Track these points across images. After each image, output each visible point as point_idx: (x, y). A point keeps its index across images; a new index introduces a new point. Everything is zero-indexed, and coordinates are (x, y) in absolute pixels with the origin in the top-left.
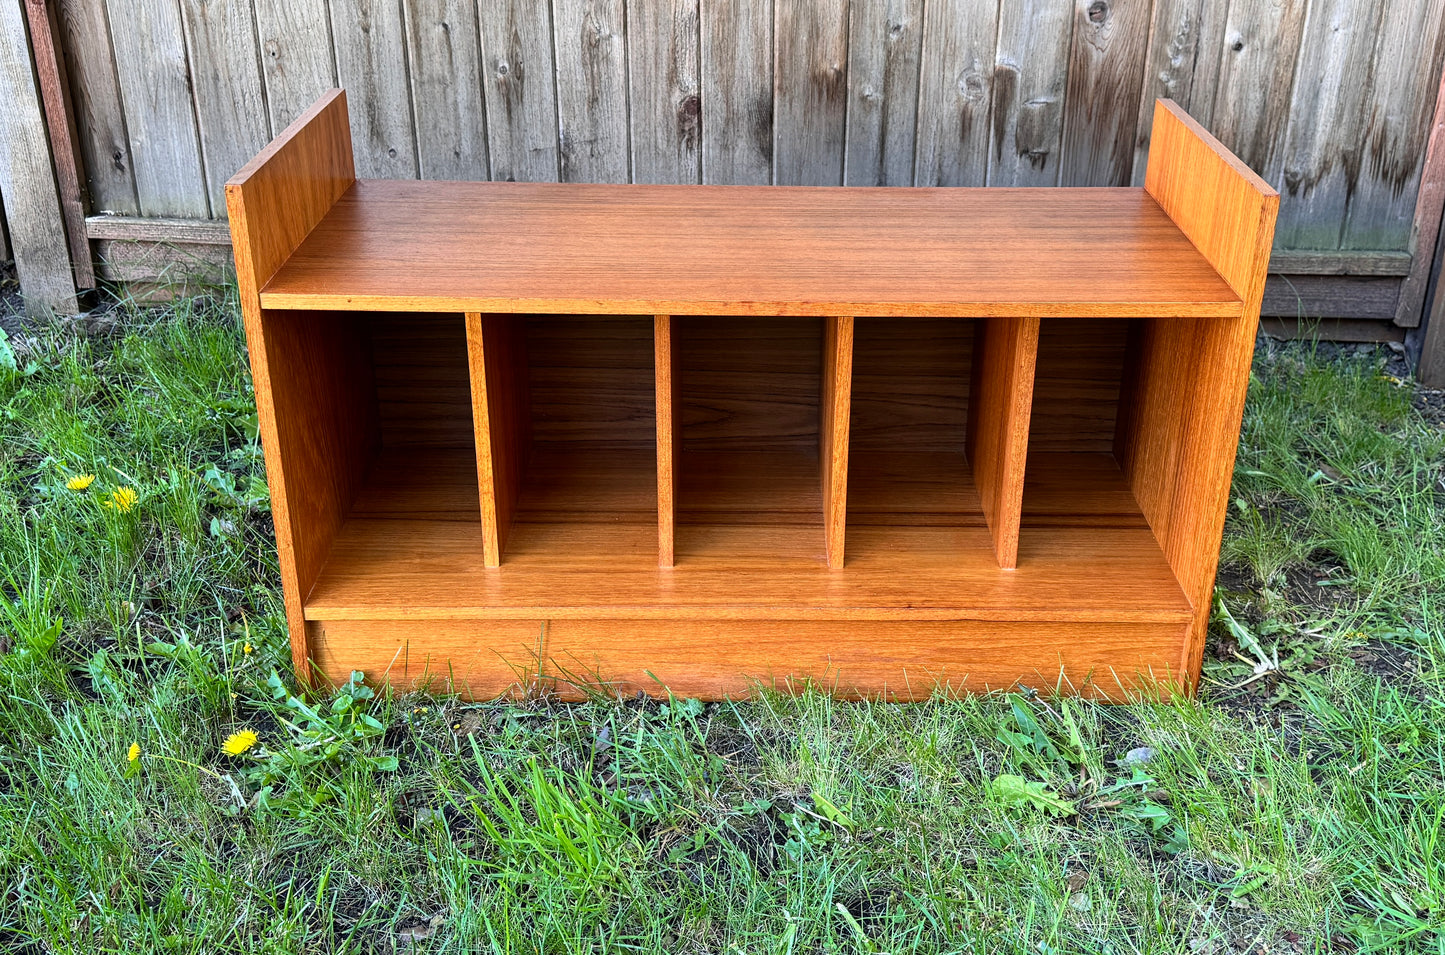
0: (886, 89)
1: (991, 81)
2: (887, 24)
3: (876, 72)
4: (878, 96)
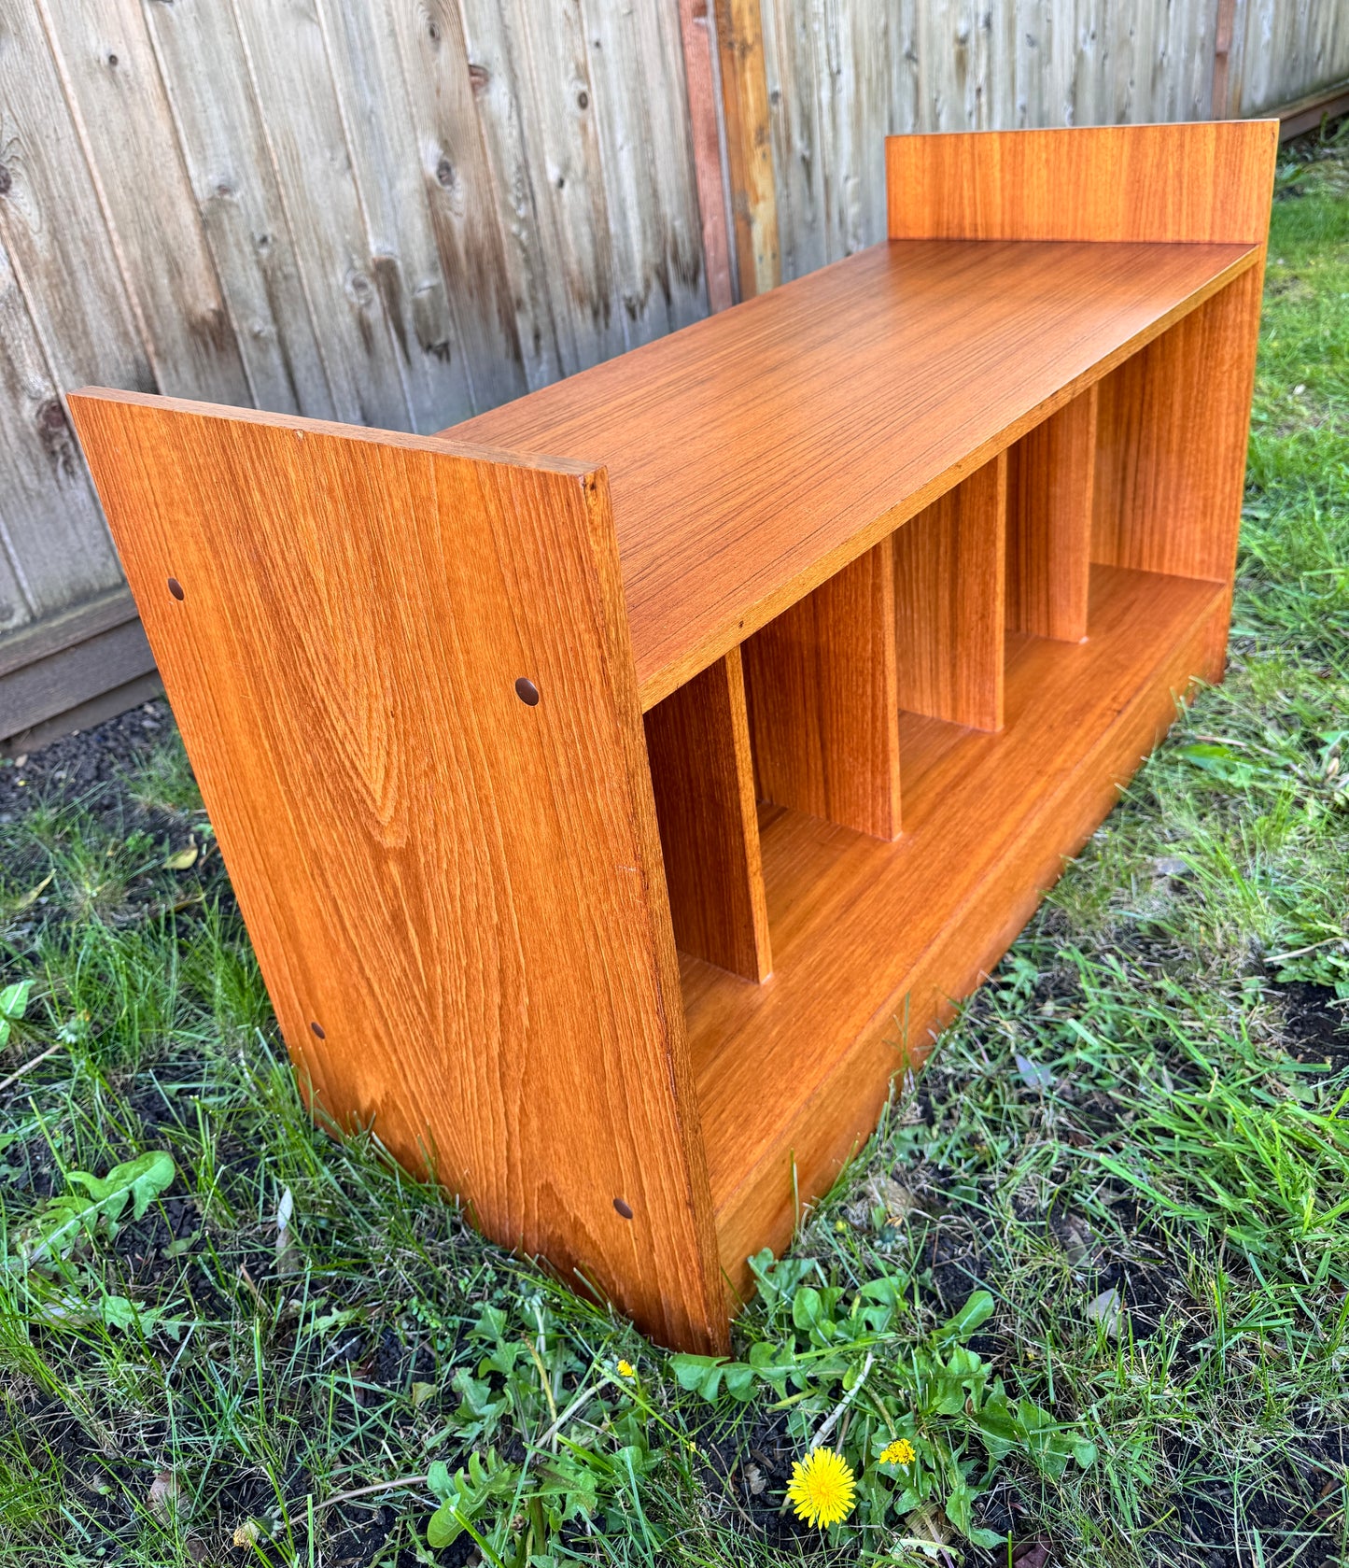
0: (276, 317)
1: (374, 277)
2: (252, 238)
3: (259, 301)
4: (269, 330)
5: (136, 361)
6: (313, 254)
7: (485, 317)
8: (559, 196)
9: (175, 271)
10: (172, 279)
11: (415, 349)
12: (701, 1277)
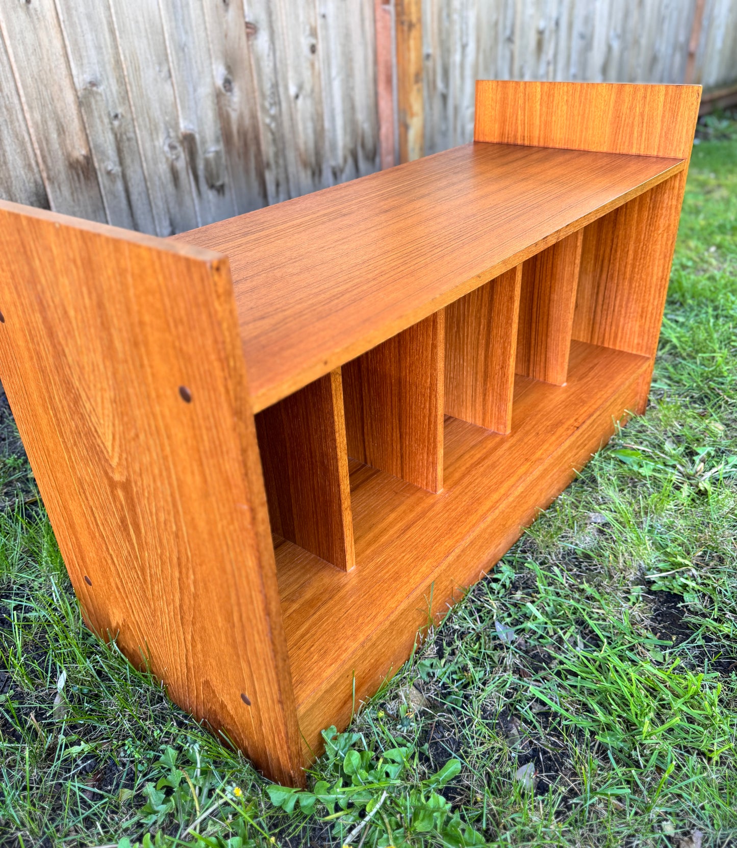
0: (121, 162)
1: (182, 143)
2: (109, 114)
3: (111, 152)
4: (117, 169)
5: (36, 182)
6: (145, 126)
7: (247, 171)
8: (296, 104)
9: (61, 130)
10: (59, 135)
11: (204, 187)
12: (287, 742)
